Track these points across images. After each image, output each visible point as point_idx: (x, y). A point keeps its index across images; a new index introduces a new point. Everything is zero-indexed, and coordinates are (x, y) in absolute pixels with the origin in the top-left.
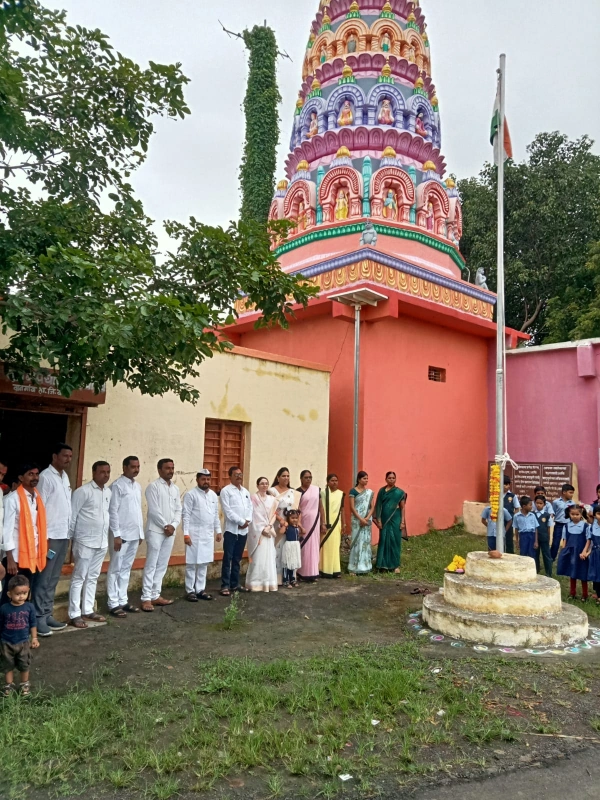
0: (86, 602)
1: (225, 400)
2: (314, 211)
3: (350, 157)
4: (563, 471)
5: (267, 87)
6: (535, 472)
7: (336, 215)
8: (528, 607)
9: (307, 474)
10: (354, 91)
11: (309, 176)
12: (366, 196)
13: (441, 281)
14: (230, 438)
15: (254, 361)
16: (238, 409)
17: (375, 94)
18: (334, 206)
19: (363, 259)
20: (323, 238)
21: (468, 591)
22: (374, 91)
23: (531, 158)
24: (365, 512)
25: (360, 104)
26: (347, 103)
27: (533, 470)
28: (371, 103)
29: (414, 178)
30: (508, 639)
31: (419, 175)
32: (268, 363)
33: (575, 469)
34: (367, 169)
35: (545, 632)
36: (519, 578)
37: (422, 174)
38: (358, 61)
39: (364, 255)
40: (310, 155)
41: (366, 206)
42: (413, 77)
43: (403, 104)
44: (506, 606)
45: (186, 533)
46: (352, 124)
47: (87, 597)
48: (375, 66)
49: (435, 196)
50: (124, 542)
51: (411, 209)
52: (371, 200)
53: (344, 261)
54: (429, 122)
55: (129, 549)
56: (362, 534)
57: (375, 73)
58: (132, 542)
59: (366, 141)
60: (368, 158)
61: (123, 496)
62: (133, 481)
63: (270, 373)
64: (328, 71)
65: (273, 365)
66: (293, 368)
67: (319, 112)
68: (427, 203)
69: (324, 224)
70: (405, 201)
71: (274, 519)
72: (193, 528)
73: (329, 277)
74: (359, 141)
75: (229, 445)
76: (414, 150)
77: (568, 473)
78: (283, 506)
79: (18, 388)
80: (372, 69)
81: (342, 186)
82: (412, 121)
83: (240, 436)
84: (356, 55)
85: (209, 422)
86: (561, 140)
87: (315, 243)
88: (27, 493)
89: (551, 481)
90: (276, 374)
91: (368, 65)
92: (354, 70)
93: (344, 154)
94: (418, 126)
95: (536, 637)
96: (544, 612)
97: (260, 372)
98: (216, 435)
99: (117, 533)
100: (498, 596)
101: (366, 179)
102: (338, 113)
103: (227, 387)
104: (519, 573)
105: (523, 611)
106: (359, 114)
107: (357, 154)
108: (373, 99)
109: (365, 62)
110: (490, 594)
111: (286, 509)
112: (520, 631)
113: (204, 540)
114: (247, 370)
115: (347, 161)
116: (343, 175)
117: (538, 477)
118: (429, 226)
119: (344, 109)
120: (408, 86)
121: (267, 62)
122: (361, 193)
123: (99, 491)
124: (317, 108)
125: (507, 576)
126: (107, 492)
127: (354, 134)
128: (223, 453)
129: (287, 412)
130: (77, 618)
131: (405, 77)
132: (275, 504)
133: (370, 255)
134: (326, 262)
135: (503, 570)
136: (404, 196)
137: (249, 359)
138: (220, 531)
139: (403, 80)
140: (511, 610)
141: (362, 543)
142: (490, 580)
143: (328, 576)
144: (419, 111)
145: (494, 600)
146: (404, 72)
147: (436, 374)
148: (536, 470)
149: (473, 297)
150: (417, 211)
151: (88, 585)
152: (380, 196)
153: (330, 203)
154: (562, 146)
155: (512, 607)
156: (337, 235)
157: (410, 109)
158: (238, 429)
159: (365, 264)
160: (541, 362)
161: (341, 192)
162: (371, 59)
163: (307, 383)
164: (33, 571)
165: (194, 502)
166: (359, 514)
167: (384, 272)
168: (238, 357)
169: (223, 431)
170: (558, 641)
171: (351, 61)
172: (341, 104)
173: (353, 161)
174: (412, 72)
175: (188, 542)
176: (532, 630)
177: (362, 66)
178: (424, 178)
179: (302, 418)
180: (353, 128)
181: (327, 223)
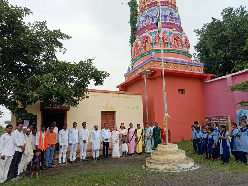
0: (63, 159)
1: (107, 105)
2: (140, 49)
3: (149, 32)
4: (225, 118)
5: (135, 16)
6: (225, 119)
7: (146, 49)
8: (169, 158)
9: (131, 124)
10: (149, 13)
11: (139, 40)
12: (153, 42)
13: (180, 63)
14: (111, 116)
15: (116, 94)
16: (112, 108)
17: (155, 13)
18: (145, 47)
19: (151, 61)
20: (143, 56)
21: (154, 154)
22: (155, 12)
23: (223, 17)
24: (148, 135)
25: (151, 17)
26: (148, 17)
27: (217, 119)
28: (154, 16)
29: (168, 34)
30: (161, 168)
31: (170, 33)
32: (121, 94)
33: (229, 117)
34: (153, 35)
35: (171, 165)
36: (169, 150)
37: (171, 32)
38: (150, 5)
39: (151, 60)
40: (140, 34)
41: (154, 45)
42: (168, 5)
43: (164, 14)
44: (162, 158)
45: (91, 141)
46: (150, 23)
47: (63, 158)
48: (155, 5)
49: (177, 38)
50: (72, 144)
51: (168, 43)
52: (155, 43)
53: (147, 62)
54: (174, 16)
55: (74, 146)
56: (148, 141)
57: (156, 7)
58: (75, 144)
59: (154, 27)
60: (153, 32)
61: (72, 132)
62: (75, 128)
63: (121, 97)
64: (143, 9)
65: (122, 94)
66: (129, 95)
67: (141, 21)
68: (173, 41)
69: (143, 52)
70: (166, 41)
71: (119, 137)
72: (93, 140)
73: (144, 67)
74: (151, 27)
75: (111, 118)
76: (169, 26)
77: (227, 119)
78: (122, 134)
79: (47, 108)
80: (155, 6)
81: (147, 41)
82: (167, 18)
83: (114, 115)
84: (150, 3)
85: (102, 112)
86: (232, 9)
87: (141, 58)
88: (42, 132)
89: (222, 122)
90: (123, 97)
91: (153, 5)
92: (149, 8)
93: (147, 32)
94: (170, 19)
95: (169, 167)
96: (174, 160)
97: (118, 97)
98: (106, 115)
99: (70, 142)
100: (160, 155)
101: (153, 38)
102: (146, 21)
103: (108, 102)
104: (169, 149)
105: (168, 160)
106: (151, 19)
107: (151, 31)
108: (155, 14)
109: (152, 4)
110: (158, 155)
111: (122, 135)
112: (164, 165)
113: (96, 143)
114: (114, 97)
115: (147, 34)
116: (146, 38)
117: (218, 121)
118: (175, 47)
119: (147, 19)
120: (166, 8)
121: (135, 9)
122: (151, 42)
123: (65, 131)
124: (140, 20)
125: (166, 150)
126: (67, 131)
127: (150, 26)
128: (108, 120)
129: (128, 107)
130: (60, 163)
131: (165, 5)
132: (119, 133)
133: (152, 59)
134: (143, 63)
135: (164, 148)
136: (165, 40)
137: (114, 94)
138: (102, 141)
139: (165, 7)
140: (164, 159)
141: (148, 144)
142: (161, 151)
143: (138, 154)
144: (170, 14)
145: (159, 157)
146: (165, 4)
147: (181, 91)
148: (218, 119)
149: (194, 66)
150: (170, 44)
151: (63, 155)
152: (157, 42)
153: (144, 46)
154: (233, 11)
155: (164, 158)
156: (146, 55)
157: (166, 14)
158: (113, 113)
159: (151, 62)
160: (217, 83)
161: (147, 43)
162: (154, 3)
163: (134, 99)
164: (42, 150)
165: (93, 133)
166: (147, 136)
167: (158, 64)
168: (110, 94)
169: (108, 114)
170: (176, 168)
171: (148, 5)
172: (146, 18)
173: (150, 33)
174: (167, 3)
175: (91, 144)
176: (167, 165)
177: (152, 6)
178: (172, 33)
179: (133, 109)
180: (149, 24)
181: (144, 52)
